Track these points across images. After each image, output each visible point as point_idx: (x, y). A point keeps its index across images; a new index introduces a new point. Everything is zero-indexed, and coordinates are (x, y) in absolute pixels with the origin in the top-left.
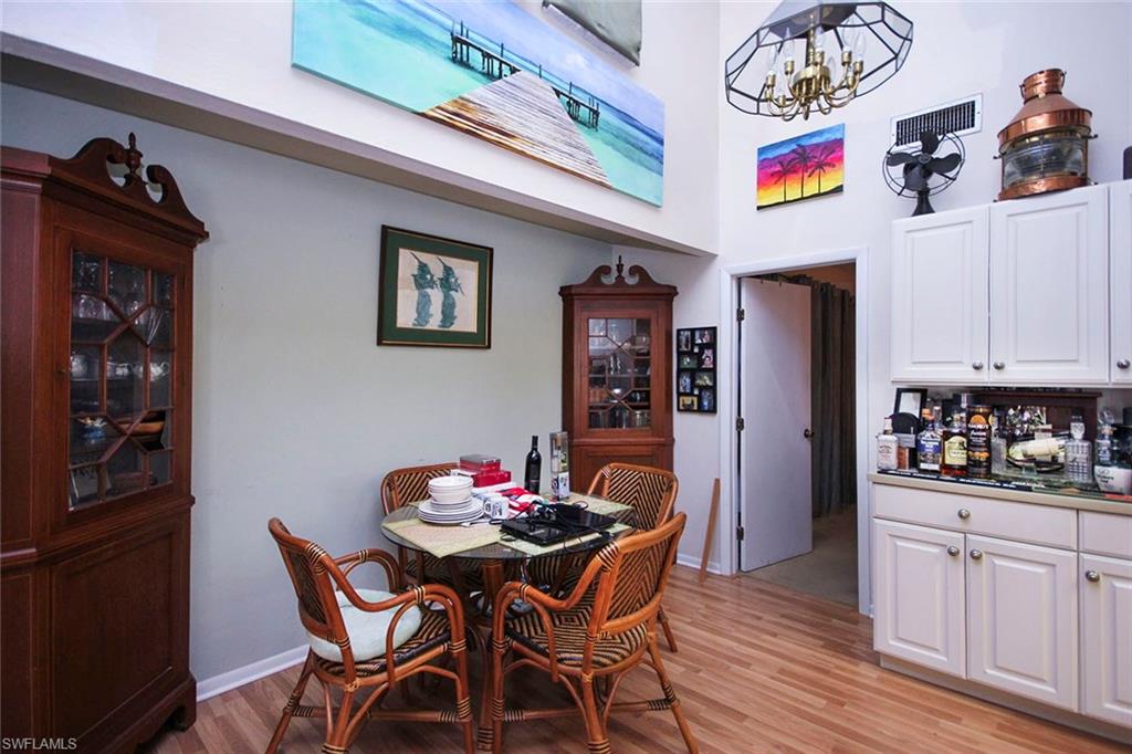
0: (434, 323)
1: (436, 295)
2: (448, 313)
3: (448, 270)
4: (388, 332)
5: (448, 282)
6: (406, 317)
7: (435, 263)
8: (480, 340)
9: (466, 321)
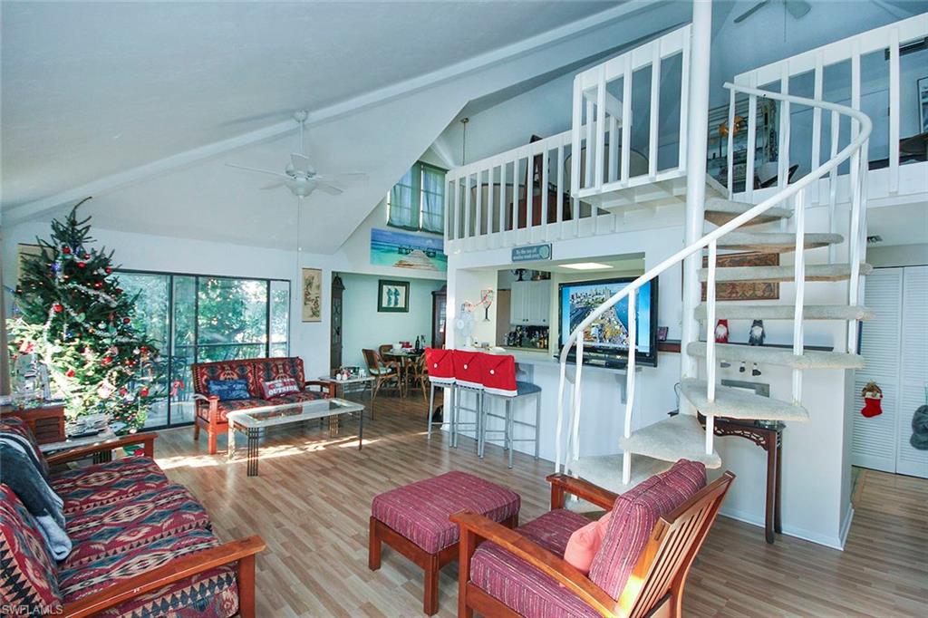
0: (392, 306)
1: (393, 297)
2: (396, 303)
3: (396, 290)
4: (380, 309)
5: (396, 293)
6: (385, 304)
7: (393, 288)
8: (405, 310)
9: (401, 304)
